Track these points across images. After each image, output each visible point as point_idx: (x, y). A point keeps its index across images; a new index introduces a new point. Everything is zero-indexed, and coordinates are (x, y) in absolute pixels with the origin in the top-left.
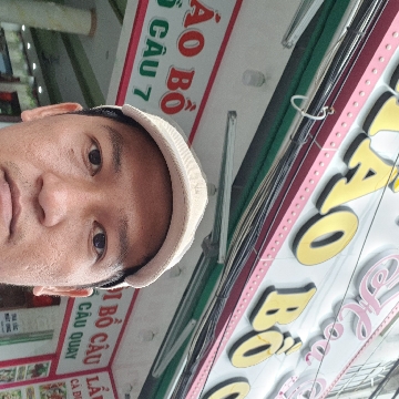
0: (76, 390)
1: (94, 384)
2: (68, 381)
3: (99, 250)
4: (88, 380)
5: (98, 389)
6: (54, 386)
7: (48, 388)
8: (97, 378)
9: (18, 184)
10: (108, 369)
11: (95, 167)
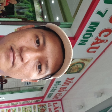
0: (50, 107)
1: (56, 105)
2: (47, 104)
3: (39, 70)
4: (54, 104)
5: (57, 108)
6: (42, 105)
7: (40, 106)
8: (57, 103)
9: (15, 50)
10: (61, 100)
11: (38, 45)
